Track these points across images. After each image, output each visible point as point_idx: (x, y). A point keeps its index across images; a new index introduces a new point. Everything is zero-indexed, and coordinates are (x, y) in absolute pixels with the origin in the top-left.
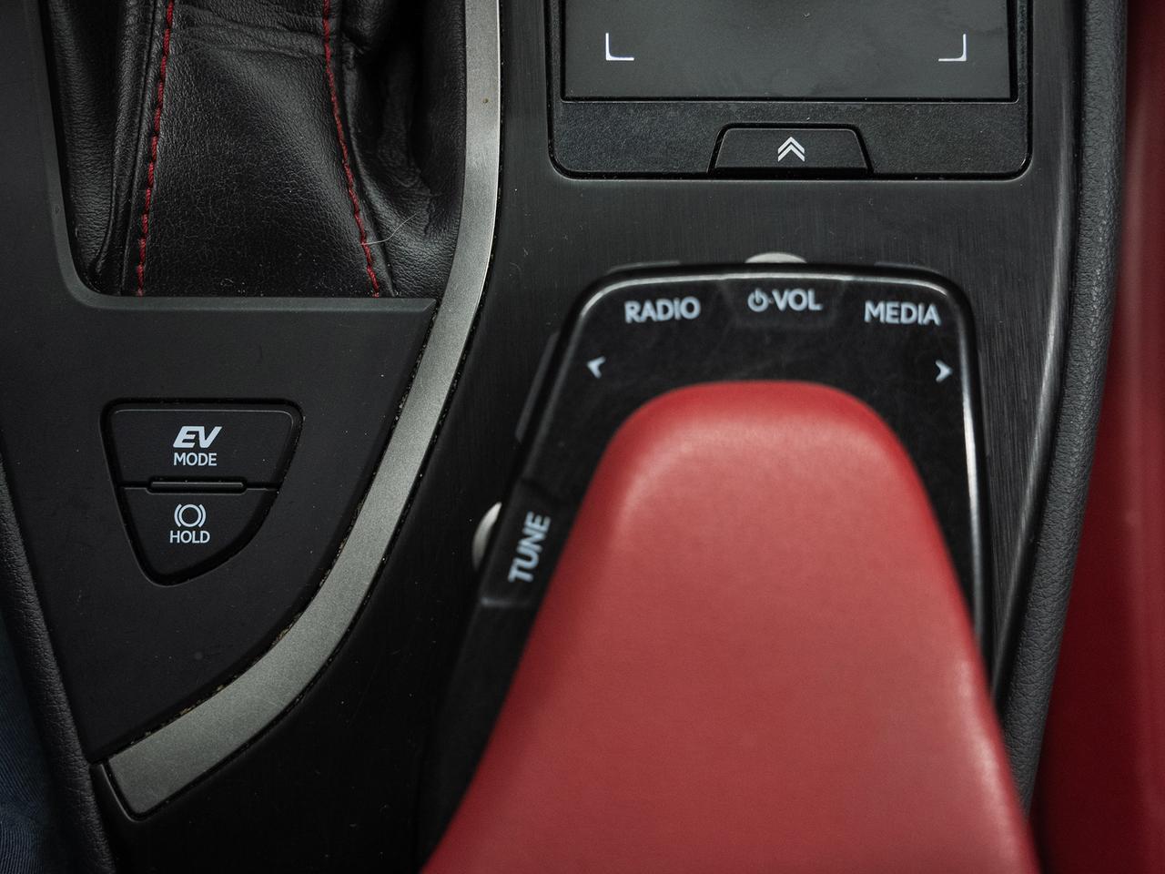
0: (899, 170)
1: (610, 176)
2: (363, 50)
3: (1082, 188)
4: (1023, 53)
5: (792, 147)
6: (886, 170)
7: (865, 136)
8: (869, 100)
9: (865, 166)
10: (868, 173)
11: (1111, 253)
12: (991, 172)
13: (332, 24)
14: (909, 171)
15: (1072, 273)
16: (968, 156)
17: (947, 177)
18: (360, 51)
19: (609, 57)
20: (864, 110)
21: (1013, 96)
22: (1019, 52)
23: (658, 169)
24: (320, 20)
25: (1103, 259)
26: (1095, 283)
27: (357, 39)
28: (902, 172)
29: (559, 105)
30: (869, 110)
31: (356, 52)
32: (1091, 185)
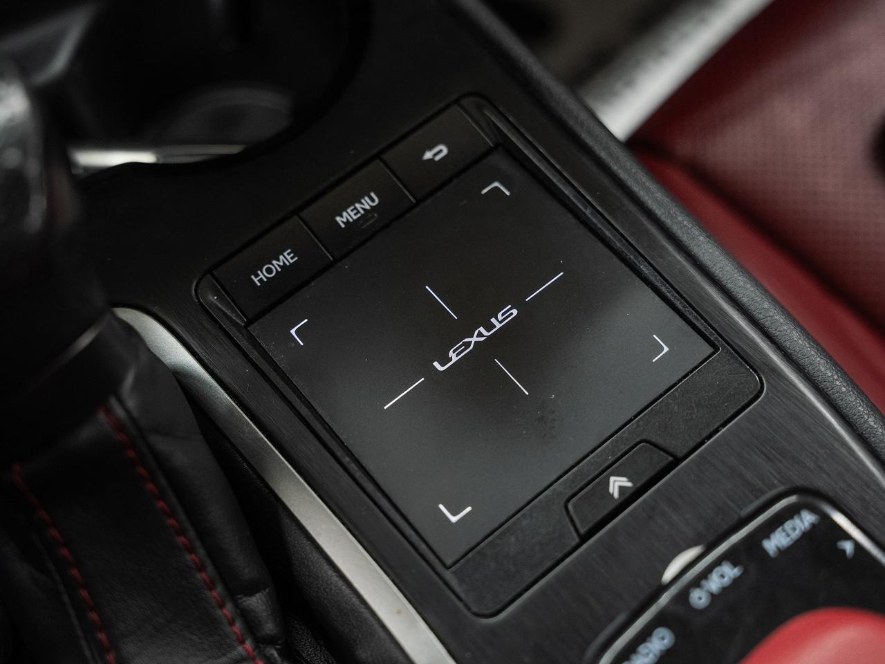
0: (692, 444)
1: (520, 595)
2: (278, 645)
3: (804, 368)
4: (698, 320)
5: (617, 484)
6: (685, 452)
7: (654, 440)
8: (635, 417)
9: (671, 459)
10: (677, 461)
11: (857, 392)
12: (746, 401)
13: (249, 644)
14: (699, 440)
15: (848, 422)
16: (724, 403)
17: (724, 425)
18: (278, 647)
19: (454, 519)
20: (638, 426)
21: (716, 349)
22: (695, 321)
23: (548, 564)
24: (240, 649)
25: (856, 399)
26: (866, 417)
27: (271, 641)
28: (695, 444)
29: (448, 575)
30: (641, 423)
31: (277, 650)
32: (807, 362)
